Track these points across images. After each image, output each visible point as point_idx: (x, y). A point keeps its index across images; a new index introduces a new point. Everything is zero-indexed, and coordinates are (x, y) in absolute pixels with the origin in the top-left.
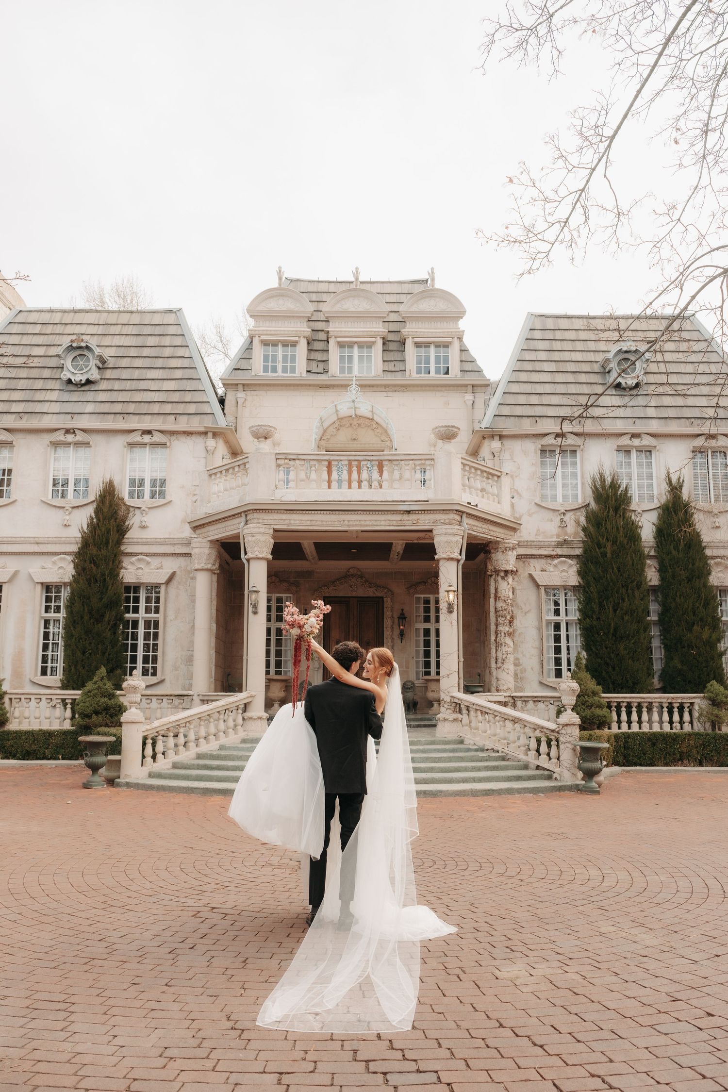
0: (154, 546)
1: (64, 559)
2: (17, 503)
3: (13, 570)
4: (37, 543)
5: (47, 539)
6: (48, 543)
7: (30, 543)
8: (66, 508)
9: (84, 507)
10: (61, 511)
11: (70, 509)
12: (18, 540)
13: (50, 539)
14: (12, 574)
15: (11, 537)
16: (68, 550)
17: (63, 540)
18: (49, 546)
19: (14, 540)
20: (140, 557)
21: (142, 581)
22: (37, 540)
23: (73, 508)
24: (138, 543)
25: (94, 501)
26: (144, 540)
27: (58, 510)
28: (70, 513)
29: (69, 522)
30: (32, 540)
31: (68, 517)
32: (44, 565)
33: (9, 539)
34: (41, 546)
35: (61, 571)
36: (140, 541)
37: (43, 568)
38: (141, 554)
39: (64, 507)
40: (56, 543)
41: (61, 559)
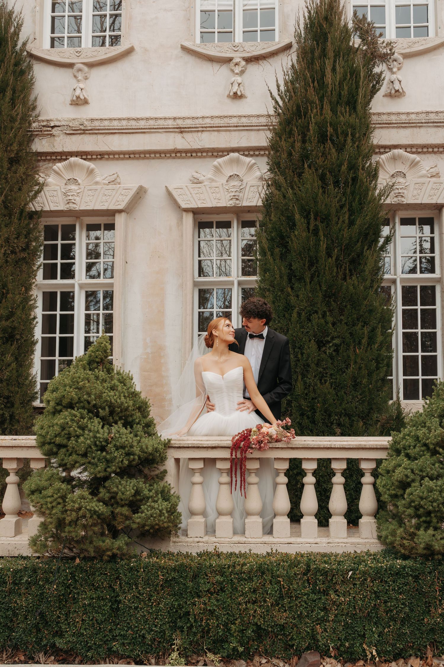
0: (422, 130)
1: (237, 161)
2: (134, 57)
3: (134, 186)
4: (181, 130)
5: (200, 121)
6: (204, 129)
7: (167, 130)
8: (236, 60)
9: (271, 60)
10: (224, 70)
11: (243, 63)
12: (142, 124)
13: (208, 121)
14: (131, 193)
15: (128, 119)
16: (244, 143)
17: (234, 121)
18: (205, 136)
19: (133, 124)
20: (396, 151)
21: (405, 201)
22: (180, 123)
23: (249, 60)
24: (389, 125)
25: (289, 47)
26: (404, 117)
27: (216, 66)
28: (242, 72)
29: (242, 88)
30: (170, 123)
31: (239, 79)
32: (196, 175)
33: (124, 123)
34: (189, 136)
35: (236, 183)
36: (393, 118)
37: (197, 181)
38: (396, 147)
39: (230, 60)
40: (217, 129)
41: (232, 161)
